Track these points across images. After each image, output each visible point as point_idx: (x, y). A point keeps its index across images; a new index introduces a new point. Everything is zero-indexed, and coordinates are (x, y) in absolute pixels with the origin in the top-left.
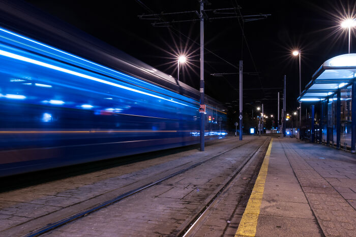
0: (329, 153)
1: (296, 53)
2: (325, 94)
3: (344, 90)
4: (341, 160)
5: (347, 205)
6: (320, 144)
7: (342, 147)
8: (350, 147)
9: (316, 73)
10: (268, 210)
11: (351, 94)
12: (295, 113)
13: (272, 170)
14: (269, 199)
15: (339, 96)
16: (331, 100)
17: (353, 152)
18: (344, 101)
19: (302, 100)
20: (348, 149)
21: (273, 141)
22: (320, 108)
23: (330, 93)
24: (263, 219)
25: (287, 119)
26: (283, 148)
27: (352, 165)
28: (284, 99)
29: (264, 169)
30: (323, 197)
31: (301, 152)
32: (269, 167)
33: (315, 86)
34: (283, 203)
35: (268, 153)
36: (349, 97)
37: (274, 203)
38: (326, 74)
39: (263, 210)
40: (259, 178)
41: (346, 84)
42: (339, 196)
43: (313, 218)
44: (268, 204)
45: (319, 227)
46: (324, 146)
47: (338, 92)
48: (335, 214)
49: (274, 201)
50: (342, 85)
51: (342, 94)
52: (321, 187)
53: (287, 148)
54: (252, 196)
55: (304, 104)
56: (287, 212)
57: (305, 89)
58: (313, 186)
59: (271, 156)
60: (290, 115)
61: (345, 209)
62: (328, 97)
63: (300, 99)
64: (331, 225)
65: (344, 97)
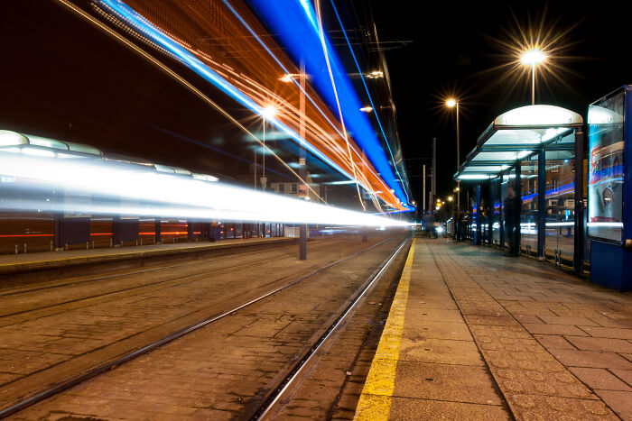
0: (502, 261)
1: (451, 103)
2: (498, 169)
3: (526, 161)
4: (523, 272)
5: (534, 342)
6: (489, 246)
7: (524, 252)
8: (536, 251)
9: (483, 135)
10: (411, 353)
11: (536, 168)
12: (450, 199)
13: (417, 289)
14: (412, 335)
15: (518, 172)
16: (506, 177)
17: (541, 258)
18: (526, 179)
19: (462, 177)
20: (533, 254)
21: (416, 243)
22: (487, 190)
23: (505, 167)
24: (405, 367)
25: (438, 208)
26: (432, 254)
27: (539, 280)
28: (433, 176)
29: (403, 288)
30: (497, 330)
31: (461, 260)
32: (412, 284)
33: (481, 156)
34: (435, 342)
35: (409, 261)
36: (533, 173)
37: (421, 342)
38: (499, 137)
39: (404, 352)
40: (395, 302)
41: (530, 152)
42: (520, 329)
43: (482, 364)
44: (411, 344)
45: (492, 379)
46: (495, 251)
47: (516, 165)
48: (517, 357)
49: (420, 338)
50: (523, 154)
51: (523, 168)
52: (493, 316)
53: (438, 254)
54: (385, 331)
55: (465, 184)
56: (442, 356)
57: (466, 159)
58: (481, 314)
59: (413, 267)
60: (442, 201)
61: (531, 349)
62: (501, 174)
63: (459, 175)
64: (511, 374)
65: (526, 173)
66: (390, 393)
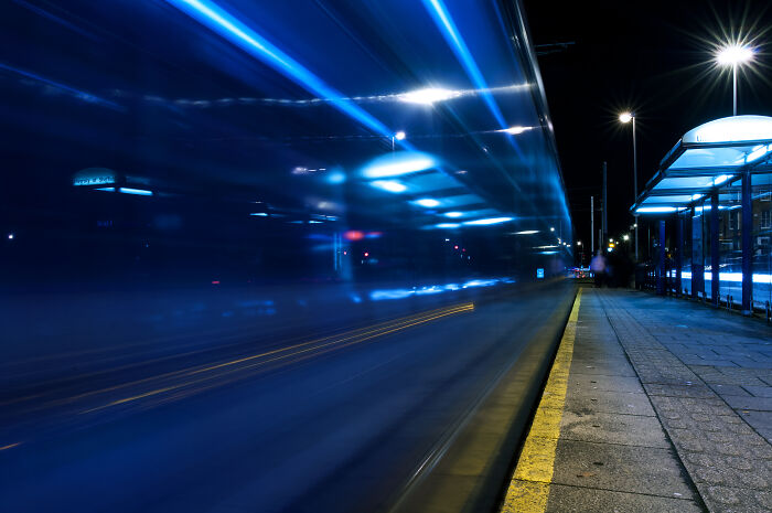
0: (698, 316)
1: (625, 118)
2: (688, 199)
3: (725, 188)
4: (723, 329)
5: (737, 420)
6: (677, 297)
7: (724, 304)
8: (740, 303)
9: (668, 156)
10: (576, 430)
11: (739, 196)
12: (626, 238)
13: (584, 352)
14: (577, 407)
15: (715, 202)
16: (698, 209)
17: (747, 312)
18: (725, 211)
19: (640, 210)
20: (736, 306)
21: (583, 294)
22: (676, 225)
23: (697, 197)
24: (567, 448)
25: (610, 250)
26: (603, 307)
27: (745, 340)
28: (604, 210)
29: (566, 348)
30: (688, 403)
31: (640, 314)
32: (577, 344)
33: (666, 183)
34: (607, 417)
35: (573, 317)
36: (735, 203)
37: (588, 417)
38: (689, 158)
39: (566, 429)
40: (556, 366)
41: (730, 176)
42: (719, 403)
43: (668, 446)
44: (575, 418)
45: (681, 465)
46: (684, 303)
47: (712, 194)
48: (714, 438)
49: (587, 412)
50: (721, 179)
51: (722, 197)
52: (683, 385)
53: (611, 307)
54: (543, 402)
55: (644, 218)
56: (615, 435)
57: (646, 188)
58: (666, 383)
59: (578, 324)
60: (615, 240)
61: (734, 428)
62: (692, 205)
63: (636, 207)
64: (705, 460)
65: (726, 203)
66: (548, 479)
